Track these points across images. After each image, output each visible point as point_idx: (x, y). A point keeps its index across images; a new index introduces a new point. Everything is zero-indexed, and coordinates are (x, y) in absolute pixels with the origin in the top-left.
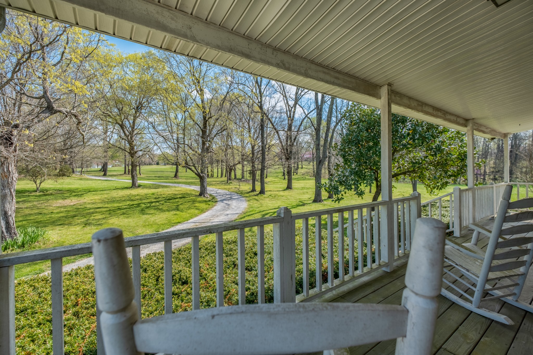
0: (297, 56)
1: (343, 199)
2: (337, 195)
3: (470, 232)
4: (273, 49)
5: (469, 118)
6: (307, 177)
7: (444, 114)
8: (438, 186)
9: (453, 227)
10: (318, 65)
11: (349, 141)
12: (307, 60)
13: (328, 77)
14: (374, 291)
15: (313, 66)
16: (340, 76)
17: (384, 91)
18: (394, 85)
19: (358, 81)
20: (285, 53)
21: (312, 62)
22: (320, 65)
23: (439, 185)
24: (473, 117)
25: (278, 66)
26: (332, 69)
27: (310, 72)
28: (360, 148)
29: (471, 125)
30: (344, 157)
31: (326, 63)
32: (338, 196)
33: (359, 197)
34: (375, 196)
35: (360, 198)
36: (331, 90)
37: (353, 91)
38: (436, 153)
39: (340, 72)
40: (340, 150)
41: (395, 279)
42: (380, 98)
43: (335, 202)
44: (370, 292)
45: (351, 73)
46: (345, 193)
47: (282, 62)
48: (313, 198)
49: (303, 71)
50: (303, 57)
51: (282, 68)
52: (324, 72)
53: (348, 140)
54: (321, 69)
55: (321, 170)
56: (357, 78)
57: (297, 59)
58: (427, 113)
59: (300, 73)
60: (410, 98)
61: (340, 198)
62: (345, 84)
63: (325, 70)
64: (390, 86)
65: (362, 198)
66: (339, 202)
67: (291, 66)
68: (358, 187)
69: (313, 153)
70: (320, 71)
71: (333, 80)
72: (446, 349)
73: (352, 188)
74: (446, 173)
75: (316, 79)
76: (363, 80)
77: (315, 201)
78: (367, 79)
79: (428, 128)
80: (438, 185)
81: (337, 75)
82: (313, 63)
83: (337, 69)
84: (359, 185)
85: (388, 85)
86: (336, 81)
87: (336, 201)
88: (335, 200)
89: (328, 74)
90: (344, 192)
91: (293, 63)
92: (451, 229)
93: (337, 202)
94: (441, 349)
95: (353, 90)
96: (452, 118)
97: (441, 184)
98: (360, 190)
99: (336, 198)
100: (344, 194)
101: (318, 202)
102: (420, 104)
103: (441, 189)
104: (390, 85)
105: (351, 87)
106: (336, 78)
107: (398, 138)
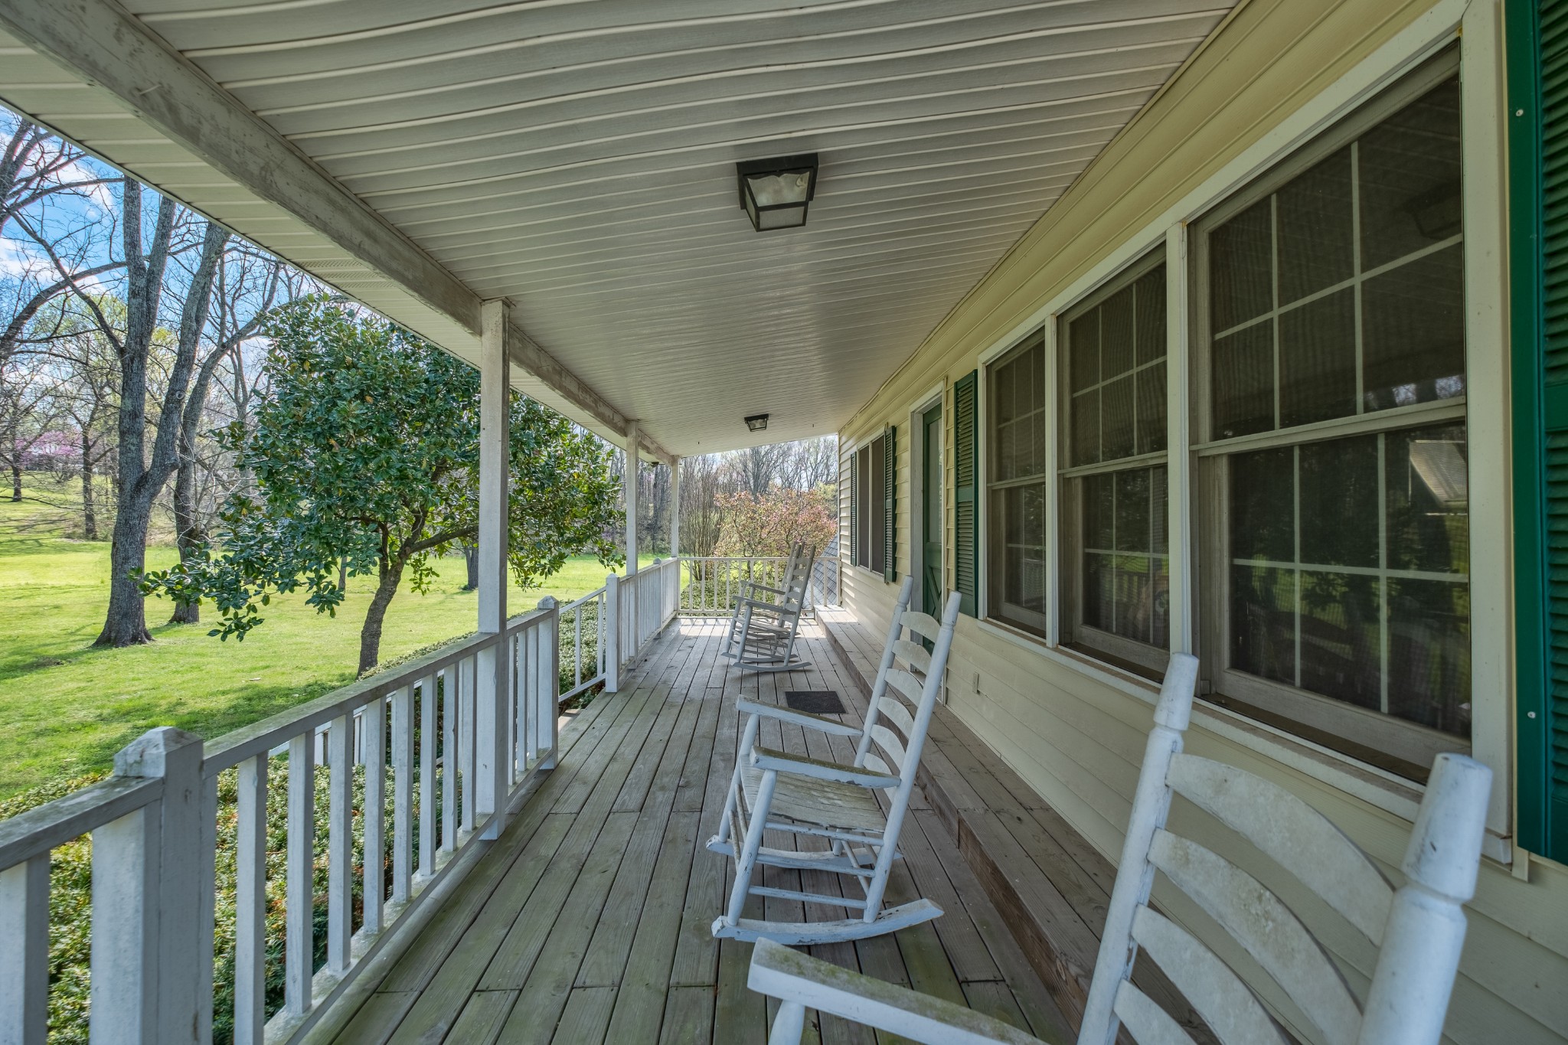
0: (232, 100)
1: (261, 621)
2: (232, 610)
3: (630, 675)
4: (123, 17)
5: (633, 418)
6: (48, 540)
7: (595, 402)
8: (544, 566)
9: (604, 671)
10: (311, 167)
11: (296, 423)
12: (273, 133)
13: (341, 224)
14: (475, 919)
15: (293, 165)
16: (381, 233)
17: (492, 316)
18: (518, 307)
19: (429, 266)
20: (178, 61)
21: (292, 148)
22: (318, 169)
23: (547, 562)
24: (639, 417)
25: (140, 100)
26: (358, 202)
27: (280, 180)
28: (336, 449)
29: (634, 434)
30: (270, 475)
31: (345, 173)
32: (236, 614)
33: (321, 610)
34: (375, 603)
35: (327, 612)
36: (327, 264)
37: (416, 294)
38: (543, 484)
39: (380, 219)
40: (254, 449)
41: (518, 853)
42: (481, 334)
43: (223, 638)
44: (465, 927)
45: (416, 235)
46: (266, 600)
47: (165, 93)
48: (100, 628)
49: (254, 169)
50: (260, 114)
51: (161, 118)
52: (331, 202)
53: (289, 420)
54: (320, 184)
55: (144, 517)
56: (427, 255)
57: (230, 112)
58: (569, 395)
59: (238, 171)
60: (541, 349)
61: (244, 621)
62: (394, 265)
63: (334, 194)
64: (509, 306)
65: (333, 614)
66: (241, 638)
67: (206, 128)
68: (321, 577)
69: (86, 440)
70: (316, 192)
71: (358, 237)
72: (678, 983)
73: (296, 583)
74: (562, 535)
75: (302, 216)
76: (443, 267)
77: (108, 640)
78: (456, 269)
79: (529, 420)
80: (543, 562)
81: (371, 225)
82: (293, 152)
83: (374, 207)
84: (323, 572)
85: (504, 303)
86: (367, 244)
87: (229, 631)
88: (222, 629)
89: (343, 210)
90: (259, 598)
91: (213, 118)
92: (600, 676)
93: (234, 636)
94: (672, 991)
95: (416, 290)
96: (608, 413)
97: (550, 561)
98: (326, 587)
99: (228, 623)
100: (259, 605)
101: (124, 645)
102: (557, 368)
103: (550, 572)
104: (507, 303)
105: (411, 277)
106: (369, 234)
107: (453, 433)
